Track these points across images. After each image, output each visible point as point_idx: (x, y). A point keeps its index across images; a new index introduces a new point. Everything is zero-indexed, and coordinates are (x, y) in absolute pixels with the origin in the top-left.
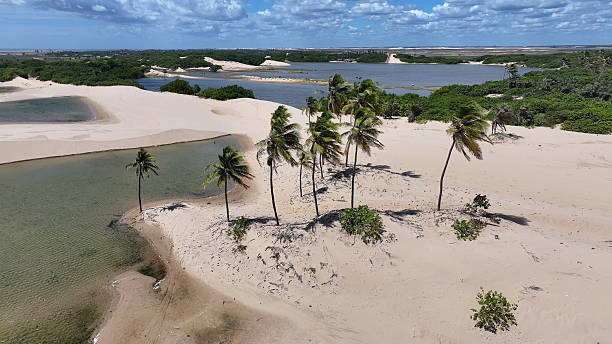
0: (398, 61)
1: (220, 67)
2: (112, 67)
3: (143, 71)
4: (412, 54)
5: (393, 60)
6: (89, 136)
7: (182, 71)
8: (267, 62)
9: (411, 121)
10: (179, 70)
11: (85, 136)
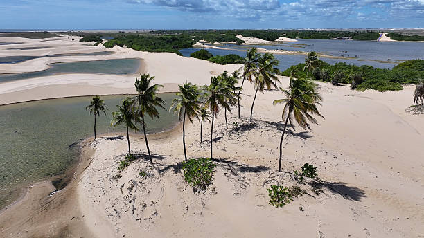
0: (389, 39)
1: (244, 42)
2: (173, 40)
3: (192, 43)
4: (404, 34)
5: (384, 38)
6: (112, 84)
7: (218, 43)
8: (280, 39)
9: (353, 88)
10: (216, 43)
11: (110, 84)
